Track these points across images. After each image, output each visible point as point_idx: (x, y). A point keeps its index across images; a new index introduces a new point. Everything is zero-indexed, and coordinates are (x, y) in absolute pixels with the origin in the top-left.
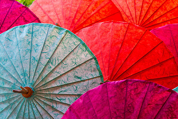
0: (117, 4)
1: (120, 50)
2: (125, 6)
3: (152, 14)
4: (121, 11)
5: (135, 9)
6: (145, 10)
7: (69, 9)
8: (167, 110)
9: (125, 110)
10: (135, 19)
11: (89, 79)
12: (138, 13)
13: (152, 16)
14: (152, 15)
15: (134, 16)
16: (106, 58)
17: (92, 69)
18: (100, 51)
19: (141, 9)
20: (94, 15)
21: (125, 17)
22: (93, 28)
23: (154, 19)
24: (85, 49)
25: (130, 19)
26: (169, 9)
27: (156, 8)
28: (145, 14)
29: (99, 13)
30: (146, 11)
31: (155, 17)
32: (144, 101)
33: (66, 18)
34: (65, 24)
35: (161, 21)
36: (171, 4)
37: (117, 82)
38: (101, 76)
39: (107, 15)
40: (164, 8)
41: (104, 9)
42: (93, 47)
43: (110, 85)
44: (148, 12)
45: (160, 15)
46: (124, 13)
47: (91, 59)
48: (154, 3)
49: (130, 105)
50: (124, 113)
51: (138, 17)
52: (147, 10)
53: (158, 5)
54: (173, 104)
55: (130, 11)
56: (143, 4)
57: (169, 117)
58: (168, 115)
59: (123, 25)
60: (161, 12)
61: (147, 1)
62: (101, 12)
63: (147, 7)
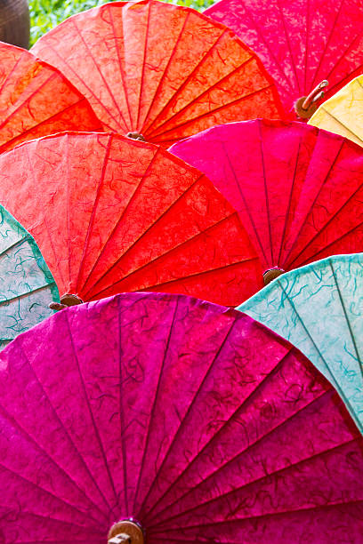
0: (76, 78)
1: (94, 209)
2: (99, 83)
3: (171, 97)
4: (87, 96)
5: (125, 89)
6: (150, 89)
8: (229, 364)
9: (121, 377)
10: (126, 115)
11: (19, 298)
12: (135, 98)
13: (172, 102)
14: (170, 101)
15: (124, 107)
16: (59, 233)
17: (26, 269)
18: (41, 217)
19: (139, 85)
20: (17, 115)
21: (100, 111)
22: (17, 155)
23: (178, 109)
25: (114, 115)
26: (212, 80)
27: (179, 81)
28: (154, 100)
29: (28, 107)
30: (154, 91)
31: (178, 103)
32: (167, 347)
35: (195, 115)
36: (219, 65)
37: (92, 303)
38: (52, 286)
39: (51, 111)
40: (199, 78)
41: (40, 97)
42: (22, 208)
43: (76, 315)
44: (159, 91)
45: (192, 99)
46: (96, 101)
47: (19, 243)
48: (172, 67)
49: (134, 363)
50: (120, 385)
51: (135, 110)
52: (156, 88)
53: (184, 71)
54: (242, 347)
55: (111, 95)
56: (146, 73)
57: (235, 383)
58: (233, 378)
59: (96, 140)
60: (193, 91)
61: (155, 63)
62: (33, 104)
63: (155, 79)
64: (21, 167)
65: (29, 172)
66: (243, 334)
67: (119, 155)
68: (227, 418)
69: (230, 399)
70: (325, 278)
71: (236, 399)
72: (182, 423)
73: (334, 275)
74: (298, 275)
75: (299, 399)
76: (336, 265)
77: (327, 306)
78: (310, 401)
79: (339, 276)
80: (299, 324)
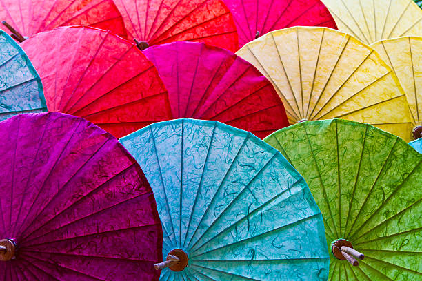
0: (122, 5)
2: (133, 9)
3: (172, 25)
5: (147, 15)
6: (161, 18)
7: (41, 3)
8: (95, 164)
9: (35, 159)
11: (23, 111)
12: (151, 22)
13: (172, 29)
14: (171, 28)
16: (61, 82)
17: (31, 96)
18: (55, 70)
19: (155, 15)
20: (79, 17)
21: (129, 25)
23: (174, 33)
24: (24, 63)
25: (136, 29)
26: (200, 21)
27: (179, 17)
28: (161, 25)
29: (87, 15)
30: (162, 20)
31: (175, 30)
32: (65, 147)
33: (34, 18)
34: (30, 26)
36: (205, 13)
38: (44, 109)
39: (99, 19)
40: (192, 18)
41: (95, 10)
42: (46, 64)
44: (166, 21)
47: (32, 81)
48: (177, 9)
49: (45, 152)
50: (33, 163)
51: (149, 29)
52: (164, 19)
53: (184, 12)
54: (106, 156)
55: (138, 18)
56: (161, 9)
57: (96, 175)
58: (95, 172)
59: (99, 33)
60: (187, 25)
61: (168, 4)
62: (90, 13)
63: (165, 13)
64: (53, 41)
65: (56, 44)
66: (109, 148)
67: (109, 45)
68: (85, 195)
69: (90, 184)
70: (177, 130)
71: (94, 184)
72: (59, 192)
73: (183, 129)
74: (163, 125)
75: (130, 193)
76: (185, 124)
77: (173, 146)
78: (136, 196)
79: (185, 130)
80: (154, 154)
